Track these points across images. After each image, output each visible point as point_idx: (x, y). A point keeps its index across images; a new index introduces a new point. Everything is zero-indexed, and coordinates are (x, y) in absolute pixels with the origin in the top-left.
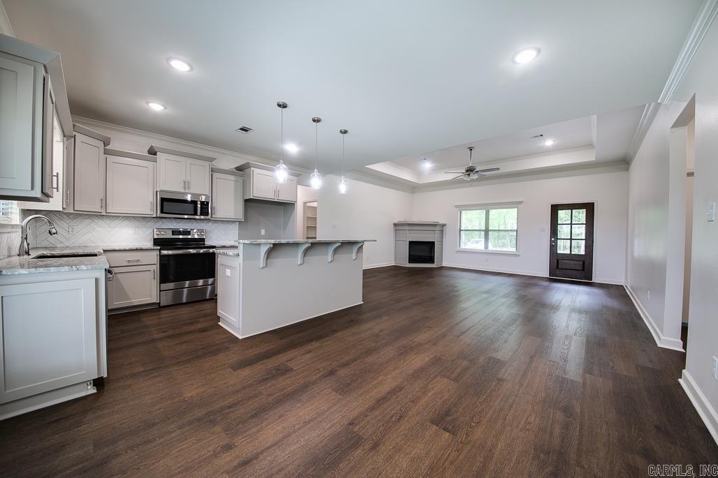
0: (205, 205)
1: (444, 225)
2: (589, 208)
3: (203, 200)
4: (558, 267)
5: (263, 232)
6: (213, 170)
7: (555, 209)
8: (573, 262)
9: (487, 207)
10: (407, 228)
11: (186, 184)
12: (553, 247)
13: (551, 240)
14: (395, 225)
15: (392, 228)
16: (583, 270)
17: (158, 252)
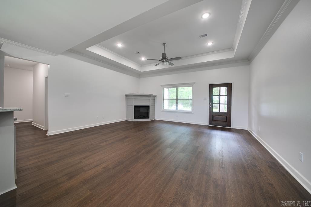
1: (155, 96)
2: (229, 86)
4: (213, 120)
7: (212, 86)
8: (221, 116)
9: (177, 86)
10: (133, 98)
12: (211, 108)
13: (209, 104)
14: (126, 96)
16: (226, 121)
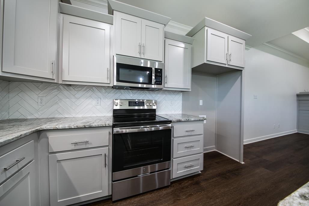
0: (159, 73)
3: (157, 67)
5: (201, 103)
6: (167, 36)
11: (142, 48)
14: (298, 95)
15: (295, 98)
17: (110, 130)
